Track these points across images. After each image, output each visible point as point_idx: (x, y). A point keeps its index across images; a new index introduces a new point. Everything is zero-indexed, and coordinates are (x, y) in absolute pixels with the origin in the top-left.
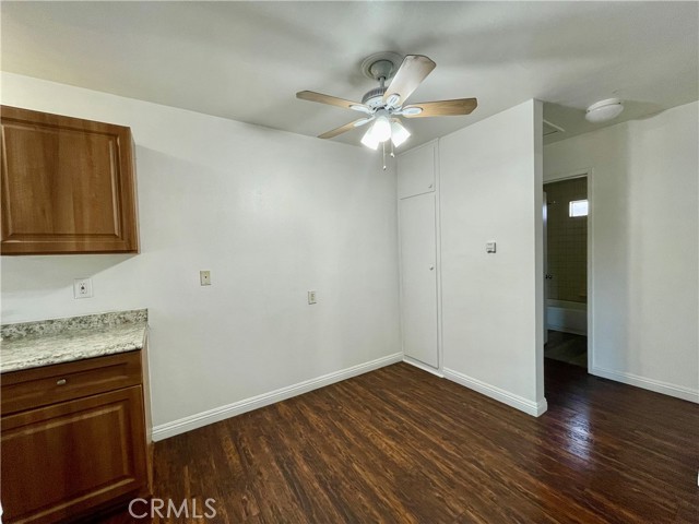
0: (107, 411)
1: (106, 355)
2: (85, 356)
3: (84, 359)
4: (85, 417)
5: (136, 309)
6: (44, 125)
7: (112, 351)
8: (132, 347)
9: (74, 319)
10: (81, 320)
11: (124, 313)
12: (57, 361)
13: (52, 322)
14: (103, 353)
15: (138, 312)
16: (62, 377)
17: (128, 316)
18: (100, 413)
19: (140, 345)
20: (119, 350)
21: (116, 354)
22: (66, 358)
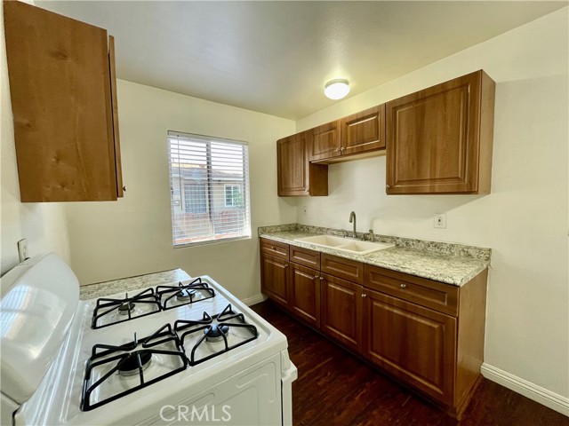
0: (428, 323)
1: (429, 279)
2: (417, 274)
3: (416, 276)
4: (414, 318)
5: (481, 247)
6: (417, 101)
7: (435, 278)
8: (451, 281)
9: (432, 243)
10: (436, 245)
11: (468, 247)
12: (402, 270)
13: (419, 241)
14: (428, 276)
15: (480, 250)
16: (404, 282)
17: (471, 251)
18: (423, 321)
19: (458, 283)
20: (440, 279)
21: (438, 281)
22: (407, 271)
